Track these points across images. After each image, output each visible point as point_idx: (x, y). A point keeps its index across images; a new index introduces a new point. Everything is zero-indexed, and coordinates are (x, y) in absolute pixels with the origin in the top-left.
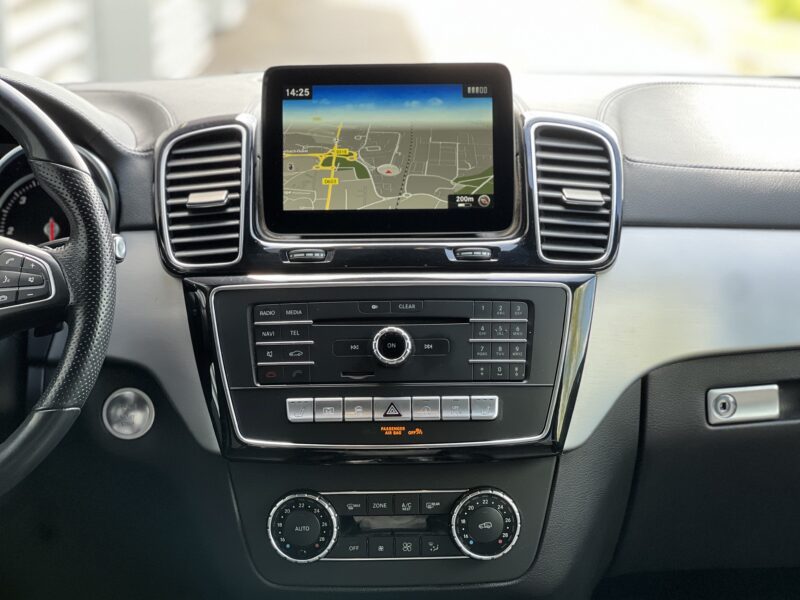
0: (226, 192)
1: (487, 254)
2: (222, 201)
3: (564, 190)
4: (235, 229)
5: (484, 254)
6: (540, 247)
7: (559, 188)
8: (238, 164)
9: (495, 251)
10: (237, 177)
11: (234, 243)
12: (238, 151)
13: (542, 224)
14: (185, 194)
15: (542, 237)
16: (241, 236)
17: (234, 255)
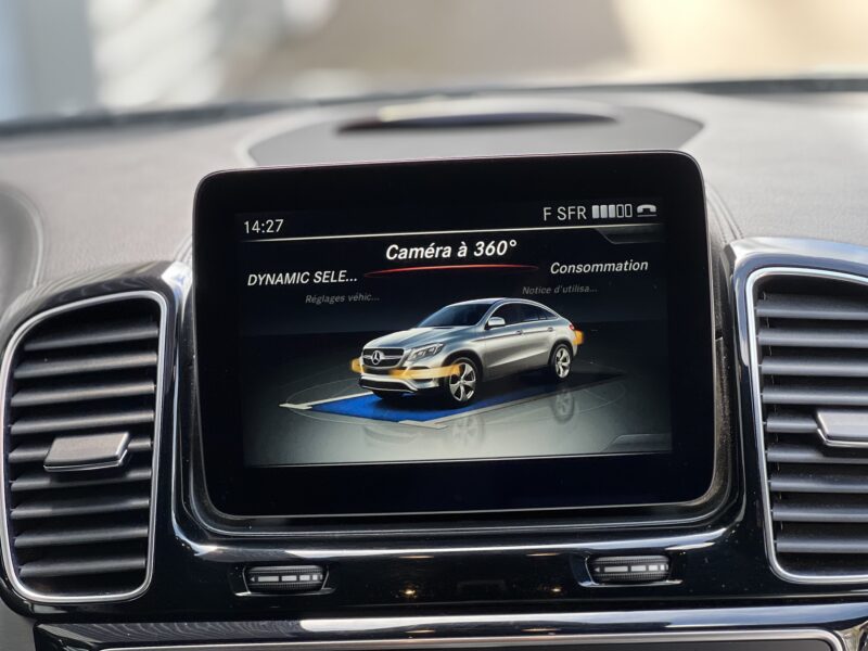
0: (125, 436)
1: (658, 567)
2: (115, 459)
3: (821, 416)
4: (140, 517)
5: (653, 568)
6: (773, 545)
7: (809, 411)
8: (148, 373)
9: (676, 560)
10: (146, 401)
11: (137, 547)
12: (150, 345)
13: (774, 494)
14: (46, 439)
15: (776, 524)
16: (149, 532)
17: (135, 577)
